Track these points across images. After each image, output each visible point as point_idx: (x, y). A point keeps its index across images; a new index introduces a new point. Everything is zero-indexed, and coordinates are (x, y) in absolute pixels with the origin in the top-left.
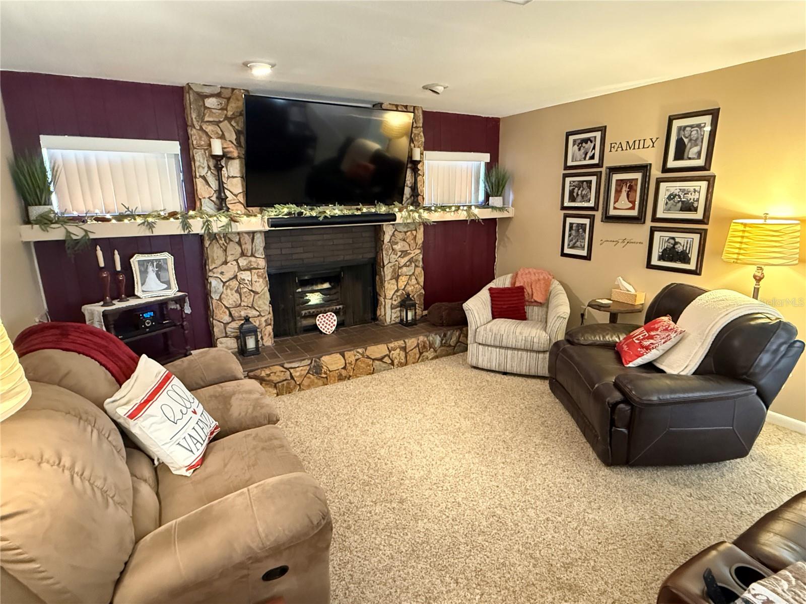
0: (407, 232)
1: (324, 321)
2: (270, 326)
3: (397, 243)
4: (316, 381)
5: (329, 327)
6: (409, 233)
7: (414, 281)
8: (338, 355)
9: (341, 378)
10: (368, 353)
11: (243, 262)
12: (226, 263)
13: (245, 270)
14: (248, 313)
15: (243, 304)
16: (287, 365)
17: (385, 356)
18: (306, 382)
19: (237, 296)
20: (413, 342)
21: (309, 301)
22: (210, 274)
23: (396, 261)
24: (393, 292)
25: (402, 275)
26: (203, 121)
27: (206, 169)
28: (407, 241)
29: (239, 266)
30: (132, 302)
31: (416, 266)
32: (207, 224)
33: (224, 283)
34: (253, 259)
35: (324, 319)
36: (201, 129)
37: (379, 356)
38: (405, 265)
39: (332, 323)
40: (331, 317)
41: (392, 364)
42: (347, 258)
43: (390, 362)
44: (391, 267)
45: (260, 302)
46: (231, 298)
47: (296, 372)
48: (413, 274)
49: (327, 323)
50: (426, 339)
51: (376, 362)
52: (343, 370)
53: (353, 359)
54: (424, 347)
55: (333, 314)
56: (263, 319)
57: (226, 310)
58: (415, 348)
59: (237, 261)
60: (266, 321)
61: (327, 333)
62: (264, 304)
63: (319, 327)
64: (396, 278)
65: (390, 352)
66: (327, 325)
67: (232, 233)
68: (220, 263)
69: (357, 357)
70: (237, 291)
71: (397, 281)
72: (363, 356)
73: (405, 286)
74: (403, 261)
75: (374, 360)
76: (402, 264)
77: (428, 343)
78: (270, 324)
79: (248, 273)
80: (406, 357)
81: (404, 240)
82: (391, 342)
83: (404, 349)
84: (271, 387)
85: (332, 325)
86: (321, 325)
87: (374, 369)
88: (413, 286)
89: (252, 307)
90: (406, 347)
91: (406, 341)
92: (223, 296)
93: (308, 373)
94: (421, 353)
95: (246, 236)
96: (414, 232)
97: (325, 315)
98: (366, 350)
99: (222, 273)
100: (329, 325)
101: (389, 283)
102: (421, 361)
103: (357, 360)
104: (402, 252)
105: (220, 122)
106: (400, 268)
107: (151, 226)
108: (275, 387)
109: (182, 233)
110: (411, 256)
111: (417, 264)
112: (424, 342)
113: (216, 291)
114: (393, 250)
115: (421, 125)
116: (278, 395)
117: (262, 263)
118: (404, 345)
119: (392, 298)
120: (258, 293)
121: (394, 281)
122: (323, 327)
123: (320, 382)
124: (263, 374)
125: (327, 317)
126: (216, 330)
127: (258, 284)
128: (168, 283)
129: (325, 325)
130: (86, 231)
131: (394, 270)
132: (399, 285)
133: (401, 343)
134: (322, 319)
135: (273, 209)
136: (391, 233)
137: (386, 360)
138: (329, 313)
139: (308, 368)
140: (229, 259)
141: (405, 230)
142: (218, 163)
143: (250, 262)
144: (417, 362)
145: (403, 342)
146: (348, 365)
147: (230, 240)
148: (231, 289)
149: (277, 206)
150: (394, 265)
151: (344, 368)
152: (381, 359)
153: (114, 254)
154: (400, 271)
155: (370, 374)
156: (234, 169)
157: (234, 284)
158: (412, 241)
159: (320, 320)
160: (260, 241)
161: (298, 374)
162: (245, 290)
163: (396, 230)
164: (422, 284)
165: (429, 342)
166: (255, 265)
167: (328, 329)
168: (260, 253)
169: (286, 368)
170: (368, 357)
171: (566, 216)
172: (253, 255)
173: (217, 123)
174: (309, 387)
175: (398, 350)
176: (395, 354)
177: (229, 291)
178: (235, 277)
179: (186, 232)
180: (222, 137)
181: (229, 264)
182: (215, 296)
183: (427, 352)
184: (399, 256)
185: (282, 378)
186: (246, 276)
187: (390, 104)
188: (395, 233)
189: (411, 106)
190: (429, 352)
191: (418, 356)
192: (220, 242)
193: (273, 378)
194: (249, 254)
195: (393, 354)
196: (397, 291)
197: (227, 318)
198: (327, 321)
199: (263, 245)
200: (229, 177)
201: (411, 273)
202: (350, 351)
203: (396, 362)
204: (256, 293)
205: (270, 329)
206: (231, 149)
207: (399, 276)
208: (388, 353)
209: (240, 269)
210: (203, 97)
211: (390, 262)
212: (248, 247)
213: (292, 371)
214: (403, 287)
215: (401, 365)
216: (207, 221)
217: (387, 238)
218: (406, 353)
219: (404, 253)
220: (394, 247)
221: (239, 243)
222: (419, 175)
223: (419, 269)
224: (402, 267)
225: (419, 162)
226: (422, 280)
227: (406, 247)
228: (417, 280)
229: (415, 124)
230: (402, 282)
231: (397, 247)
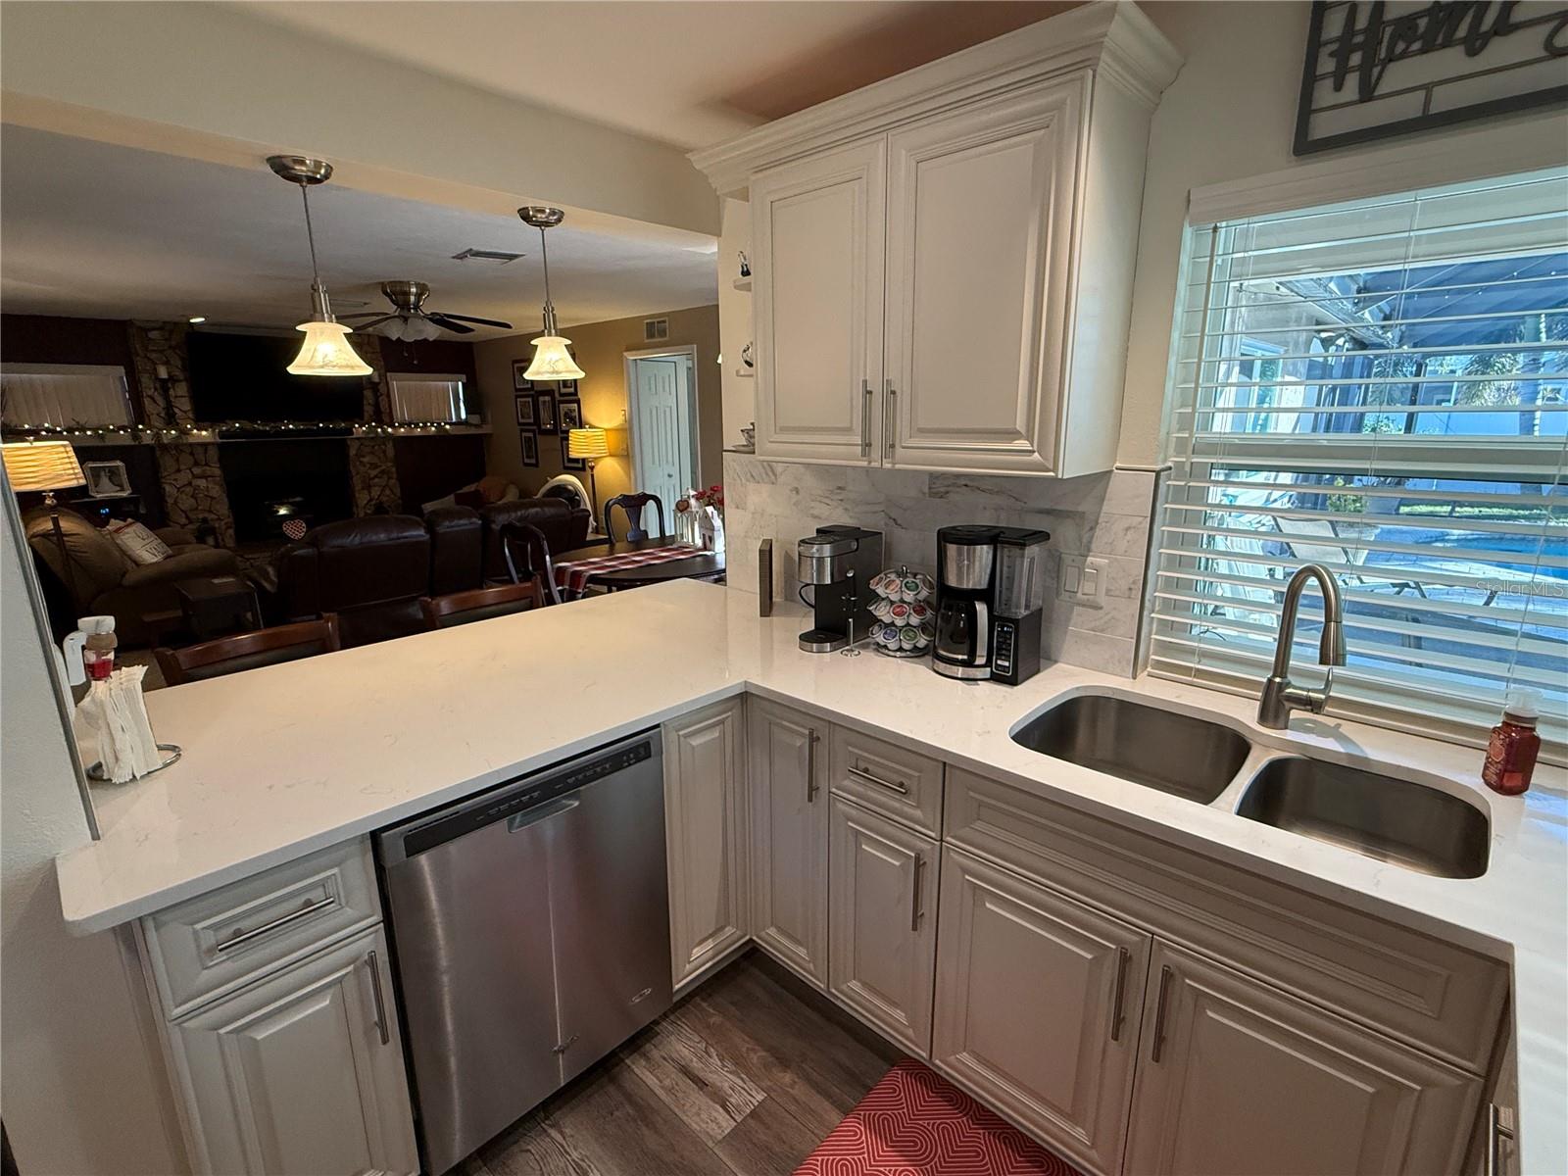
3: (363, 456)
6: (377, 447)
7: (388, 492)
11: (197, 471)
12: (179, 471)
13: (199, 478)
14: (206, 516)
15: (200, 508)
16: (246, 556)
19: (193, 501)
22: (164, 481)
23: (366, 472)
24: (365, 502)
25: (374, 486)
26: (147, 349)
27: (153, 390)
28: (376, 454)
29: (193, 474)
31: (389, 478)
32: (157, 436)
33: (178, 489)
34: (207, 468)
35: (291, 526)
36: (146, 357)
38: (376, 476)
39: (301, 530)
44: (360, 478)
45: (218, 507)
46: (187, 503)
48: (387, 485)
55: (304, 524)
56: (223, 522)
57: (182, 513)
59: (190, 469)
60: (226, 524)
61: (296, 539)
62: (223, 509)
64: (368, 487)
66: (296, 532)
67: (183, 445)
68: (173, 471)
70: (192, 496)
71: (370, 493)
73: (379, 496)
74: (373, 473)
76: (372, 476)
78: (231, 528)
79: (204, 480)
81: (372, 453)
86: (288, 532)
88: (388, 496)
89: (210, 511)
92: (178, 500)
95: (199, 447)
96: (383, 447)
97: (294, 525)
99: (175, 480)
100: (298, 531)
101: (360, 493)
104: (371, 464)
105: (164, 350)
106: (371, 479)
109: (133, 443)
110: (384, 467)
111: (390, 476)
113: (170, 496)
114: (361, 462)
115: (379, 350)
117: (217, 472)
119: (365, 507)
120: (215, 498)
121: (366, 492)
122: (291, 533)
127: (214, 490)
128: (121, 486)
129: (293, 531)
131: (364, 481)
132: (372, 495)
135: (225, 424)
136: (354, 447)
138: (299, 524)
140: (183, 467)
141: (372, 444)
142: (164, 386)
143: (205, 470)
147: (182, 451)
148: (187, 495)
149: (228, 421)
150: (364, 477)
154: (371, 482)
156: (181, 389)
157: (188, 489)
158: (382, 455)
159: (287, 527)
160: (213, 454)
162: (201, 495)
163: (362, 444)
164: (399, 494)
166: (209, 473)
167: (297, 535)
168: (215, 463)
171: (522, 431)
172: (206, 465)
173: (161, 352)
177: (184, 496)
178: (190, 484)
179: (137, 443)
180: (167, 363)
181: (182, 473)
182: (170, 501)
184: (369, 468)
186: (202, 483)
188: (361, 447)
192: (172, 452)
194: (204, 463)
196: (371, 500)
197: (184, 521)
198: (294, 528)
199: (217, 455)
200: (176, 397)
201: (384, 484)
204: (212, 498)
205: (231, 531)
206: (177, 374)
207: (370, 486)
209: (195, 476)
210: (147, 330)
211: (358, 473)
212: (201, 457)
214: (377, 497)
216: (157, 433)
217: (353, 452)
219: (374, 466)
220: (362, 459)
221: (192, 454)
222: (381, 395)
223: (393, 481)
224: (373, 478)
225: (379, 384)
226: (398, 491)
227: (375, 460)
228: (392, 490)
229: (371, 350)
230: (376, 492)
231: (365, 460)
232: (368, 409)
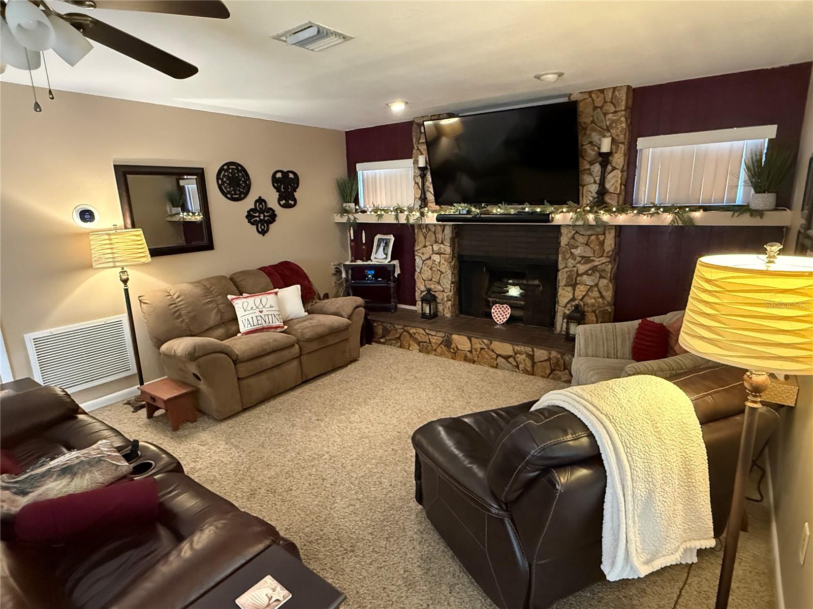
0: (591, 235)
1: (499, 312)
2: (450, 302)
3: (576, 247)
4: (446, 352)
5: (502, 318)
6: (593, 237)
7: (596, 294)
8: (465, 338)
9: (466, 359)
10: (492, 346)
11: (436, 247)
12: (425, 246)
13: (436, 254)
14: (436, 288)
15: (433, 279)
17: (510, 356)
18: (439, 350)
19: (430, 272)
20: (543, 354)
21: (508, 291)
22: (416, 253)
23: (574, 267)
24: (566, 301)
25: (581, 284)
26: (419, 143)
27: (419, 177)
28: (591, 246)
29: (433, 250)
30: (369, 262)
31: (601, 277)
33: (423, 261)
34: (442, 246)
35: (499, 310)
36: (418, 149)
37: (504, 353)
38: (586, 273)
39: (506, 315)
40: (507, 309)
41: (517, 367)
42: (529, 256)
43: (515, 364)
44: (566, 272)
45: (445, 281)
46: (426, 273)
47: (433, 339)
48: (597, 285)
49: (501, 314)
50: (559, 356)
51: (500, 358)
52: (469, 353)
53: (478, 346)
54: (557, 364)
55: (509, 307)
56: (446, 295)
57: (423, 281)
58: (545, 361)
59: (432, 245)
60: (447, 296)
61: (498, 323)
62: (447, 283)
63: (493, 315)
64: (573, 285)
65: (516, 354)
66: (501, 316)
68: (422, 246)
69: (482, 346)
70: (431, 269)
71: (574, 290)
72: (489, 348)
73: (584, 297)
74: (582, 268)
75: (498, 355)
76: (580, 272)
77: (562, 362)
78: (450, 300)
79: (438, 256)
80: (533, 366)
81: (587, 244)
82: (518, 345)
83: (531, 357)
84: (416, 343)
85: (505, 317)
86: (495, 314)
87: (497, 364)
88: (594, 298)
89: (439, 283)
90: (533, 355)
91: (535, 349)
92: (422, 270)
93: (441, 343)
94: (552, 370)
95: (439, 227)
96: (601, 238)
97: (501, 306)
98: (491, 344)
99: (423, 254)
100: (503, 316)
101: (564, 289)
102: (551, 379)
103: (482, 349)
104: (583, 257)
106: (578, 275)
107: (380, 216)
108: (419, 345)
109: (397, 222)
110: (596, 263)
111: (603, 274)
112: (558, 360)
113: (418, 267)
114: (572, 254)
115: (623, 108)
116: (420, 351)
117: (448, 250)
118: (531, 353)
119: (565, 307)
120: (444, 273)
121: (570, 289)
122: (497, 316)
123: (449, 355)
124: (411, 332)
125: (503, 309)
126: (416, 294)
127: (443, 266)
128: (386, 254)
129: (499, 315)
130: (355, 218)
131: (569, 277)
132: (576, 294)
133: (529, 349)
134: (498, 309)
135: (453, 208)
136: (570, 235)
137: (511, 360)
138: (505, 306)
139: (442, 339)
140: (427, 244)
141: (589, 233)
142: (422, 172)
143: (440, 248)
144: (548, 378)
145: (531, 349)
146: (473, 350)
147: (430, 230)
149: (454, 204)
150: (571, 271)
151: (471, 352)
152: (507, 358)
153: (362, 233)
154: (578, 278)
155: (492, 367)
157: (429, 263)
158: (597, 247)
159: (496, 309)
160: (448, 233)
161: (434, 341)
162: (435, 269)
163: (577, 232)
164: (609, 299)
165: (564, 362)
166: (442, 251)
167: (500, 319)
168: (447, 243)
169: (427, 333)
170: (493, 351)
172: (442, 243)
174: (441, 355)
175: (524, 355)
176: (520, 358)
177: (426, 267)
178: (430, 258)
179: (399, 222)
181: (428, 248)
182: (418, 270)
183: (561, 371)
184: (579, 262)
185: (424, 340)
186: (436, 258)
187: (581, 93)
188: (575, 236)
189: (609, 88)
190: (563, 373)
191: (548, 371)
192: (423, 231)
193: (417, 336)
194: (440, 242)
195: (518, 357)
196: (573, 299)
197: (423, 288)
198: (501, 312)
199: (450, 235)
201: (592, 284)
202: (476, 338)
203: (521, 366)
204: (442, 272)
207: (576, 284)
208: (513, 354)
209: (433, 252)
210: (420, 125)
211: (566, 267)
212: (440, 236)
213: (430, 336)
214: (581, 297)
215: (526, 372)
216: (408, 215)
217: (564, 240)
218: (534, 364)
219: (586, 260)
220: (573, 250)
221: (435, 232)
222: (614, 169)
223: (604, 282)
224: (582, 275)
225: (610, 154)
226: (609, 294)
227: (589, 253)
228: (600, 293)
229: (613, 109)
230: (580, 291)
231: (577, 252)
232: (590, 190)
